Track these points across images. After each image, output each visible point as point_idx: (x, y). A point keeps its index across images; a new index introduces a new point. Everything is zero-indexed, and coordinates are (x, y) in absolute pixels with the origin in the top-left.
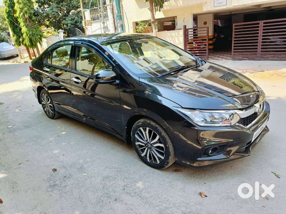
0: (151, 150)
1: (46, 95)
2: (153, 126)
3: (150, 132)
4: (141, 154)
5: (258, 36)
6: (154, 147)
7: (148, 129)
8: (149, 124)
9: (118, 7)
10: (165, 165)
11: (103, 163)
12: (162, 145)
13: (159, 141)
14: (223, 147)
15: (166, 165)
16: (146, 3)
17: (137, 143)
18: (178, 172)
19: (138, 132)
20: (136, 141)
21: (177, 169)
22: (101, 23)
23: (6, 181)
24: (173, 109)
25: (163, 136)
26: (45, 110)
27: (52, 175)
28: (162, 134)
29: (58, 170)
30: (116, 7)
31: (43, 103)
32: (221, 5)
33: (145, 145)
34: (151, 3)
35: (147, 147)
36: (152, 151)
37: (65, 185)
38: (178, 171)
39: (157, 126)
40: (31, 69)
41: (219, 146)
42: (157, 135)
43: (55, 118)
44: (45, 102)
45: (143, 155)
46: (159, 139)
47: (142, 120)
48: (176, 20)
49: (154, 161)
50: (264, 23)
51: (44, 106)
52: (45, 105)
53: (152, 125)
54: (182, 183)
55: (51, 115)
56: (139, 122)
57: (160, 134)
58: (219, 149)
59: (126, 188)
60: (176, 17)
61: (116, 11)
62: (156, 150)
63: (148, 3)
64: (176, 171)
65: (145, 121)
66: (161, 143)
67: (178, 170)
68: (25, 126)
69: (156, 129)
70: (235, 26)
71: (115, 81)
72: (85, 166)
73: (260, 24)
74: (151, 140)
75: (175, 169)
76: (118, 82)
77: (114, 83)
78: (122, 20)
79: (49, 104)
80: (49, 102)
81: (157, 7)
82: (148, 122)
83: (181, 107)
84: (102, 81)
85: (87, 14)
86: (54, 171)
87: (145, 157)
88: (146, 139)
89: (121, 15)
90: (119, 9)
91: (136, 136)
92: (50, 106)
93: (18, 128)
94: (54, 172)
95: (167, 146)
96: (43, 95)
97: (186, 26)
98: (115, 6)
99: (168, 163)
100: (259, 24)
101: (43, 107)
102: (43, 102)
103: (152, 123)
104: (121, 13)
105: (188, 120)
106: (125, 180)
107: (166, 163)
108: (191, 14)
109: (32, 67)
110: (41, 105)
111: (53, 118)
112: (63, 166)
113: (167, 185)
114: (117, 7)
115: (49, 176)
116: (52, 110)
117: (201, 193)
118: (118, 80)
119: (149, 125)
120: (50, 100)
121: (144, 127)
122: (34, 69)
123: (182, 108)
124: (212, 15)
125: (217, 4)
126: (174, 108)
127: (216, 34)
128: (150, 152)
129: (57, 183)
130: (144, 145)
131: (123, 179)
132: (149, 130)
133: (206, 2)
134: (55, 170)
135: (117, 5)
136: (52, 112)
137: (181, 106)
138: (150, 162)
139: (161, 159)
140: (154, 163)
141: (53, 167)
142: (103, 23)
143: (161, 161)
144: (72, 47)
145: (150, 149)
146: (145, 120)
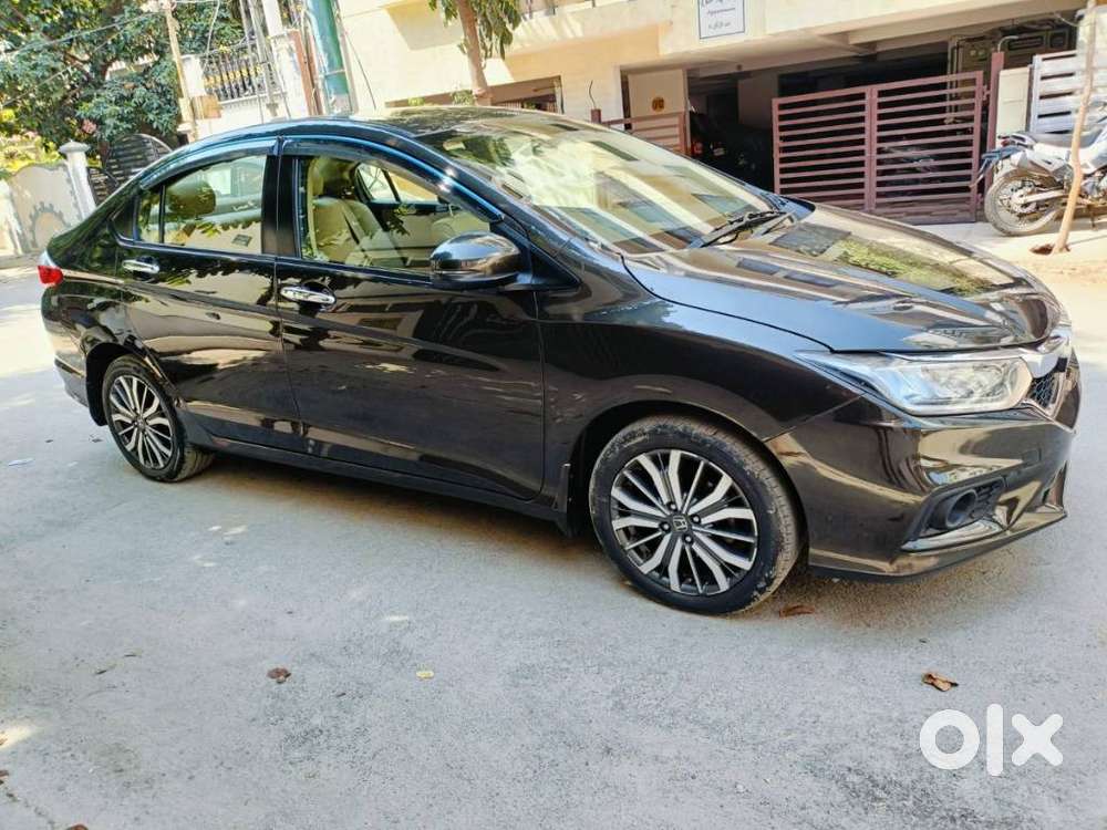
0: (691, 543)
1: (135, 380)
2: (705, 442)
3: (687, 469)
4: (639, 565)
5: (862, 142)
6: (704, 526)
7: (675, 457)
8: (684, 435)
9: (329, 39)
10: (755, 593)
11: (478, 622)
12: (746, 513)
13: (732, 499)
14: (987, 489)
15: (762, 591)
16: (450, 23)
17: (619, 524)
18: (801, 616)
19: (626, 473)
20: (614, 513)
21: (791, 605)
22: (264, 108)
23: (70, 749)
24: (798, 361)
25: (753, 473)
26: (129, 447)
27: (277, 696)
28: (746, 468)
29: (294, 670)
30: (319, 42)
31: (116, 417)
32: (725, 30)
33: (661, 526)
34: (469, 24)
35: (668, 531)
36: (695, 546)
37: (356, 725)
38: (799, 614)
39: (720, 437)
40: (46, 275)
41: (978, 489)
42: (721, 476)
43: (180, 477)
44: (132, 415)
45: (647, 567)
46: (731, 492)
47: (647, 425)
48: (557, 90)
49: (702, 584)
50: (882, 94)
51: (120, 434)
52: (128, 425)
53: (697, 437)
54: (837, 651)
55: (162, 465)
56: (633, 435)
57: (736, 471)
58: (977, 499)
59: (625, 702)
60: (559, 78)
61: (321, 60)
62: (715, 538)
63: (456, 23)
64: (790, 612)
65: (665, 427)
66: (738, 504)
67: (799, 610)
68: (49, 523)
69: (714, 453)
70: (782, 107)
71: (517, 275)
72: (409, 641)
73: (867, 97)
74: (692, 499)
75: (781, 606)
76: (525, 280)
77: (511, 287)
78: (347, 92)
79: (151, 417)
80: (153, 409)
81: (491, 39)
82: (680, 428)
83: (826, 349)
84: (468, 278)
85: (192, 75)
86: (282, 678)
87: (656, 574)
88: (666, 500)
89: (344, 73)
90: (332, 49)
91: (617, 493)
92: (159, 427)
93: (21, 534)
94: (280, 683)
95: (771, 512)
96: (120, 384)
97: (599, 111)
98: (318, 37)
99: (770, 581)
100: (862, 96)
101: (115, 434)
102: (118, 412)
103: (699, 430)
104: (342, 66)
105: (867, 396)
106: (607, 671)
107: (761, 585)
108: (615, 67)
109: (53, 265)
110: (106, 428)
111: (170, 477)
112: (313, 655)
113: (784, 666)
114: (324, 42)
115: (268, 702)
116: (166, 443)
117: (930, 676)
118: (525, 270)
119: (683, 441)
120: (157, 402)
121: (659, 452)
122: (65, 272)
123: (833, 352)
124: (680, 72)
125: (710, 27)
126: (802, 355)
127: (699, 145)
128: (683, 552)
129: (317, 721)
130: (655, 525)
131: (595, 669)
132: (684, 460)
133: (672, 23)
134: (280, 675)
135: (322, 35)
136: (169, 453)
137: (825, 345)
138: (682, 590)
139: (737, 569)
140: (701, 591)
141: (270, 665)
142: (268, 106)
143: (735, 581)
144: (271, 160)
145: (684, 540)
146: (661, 423)
